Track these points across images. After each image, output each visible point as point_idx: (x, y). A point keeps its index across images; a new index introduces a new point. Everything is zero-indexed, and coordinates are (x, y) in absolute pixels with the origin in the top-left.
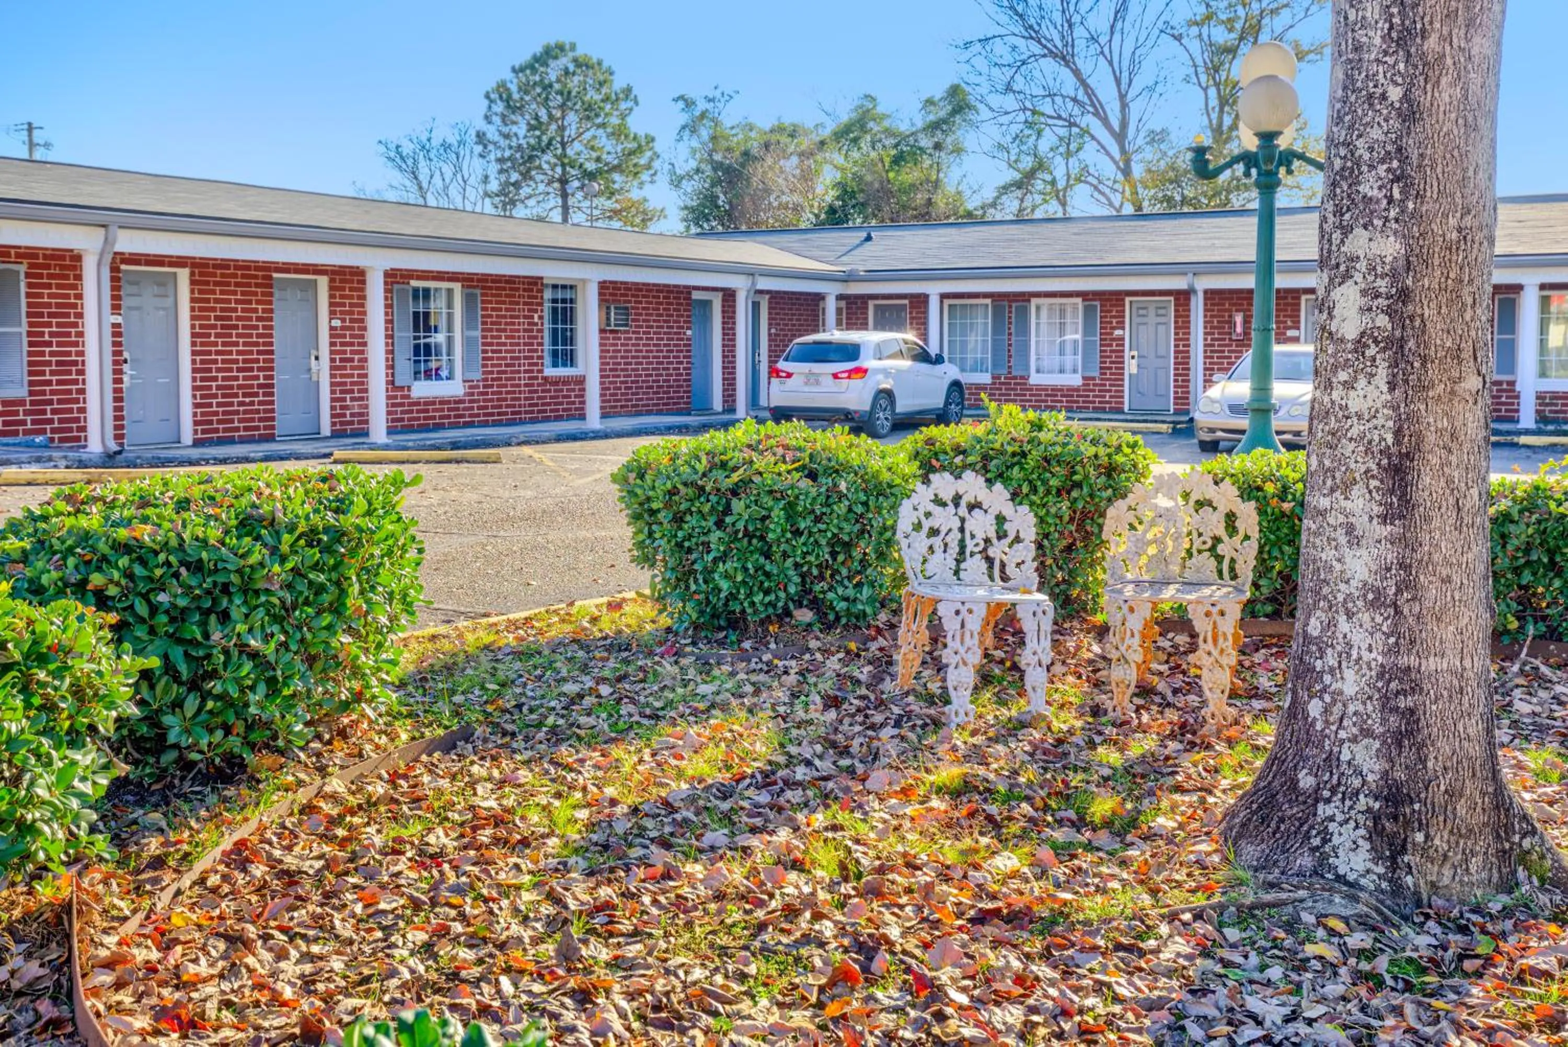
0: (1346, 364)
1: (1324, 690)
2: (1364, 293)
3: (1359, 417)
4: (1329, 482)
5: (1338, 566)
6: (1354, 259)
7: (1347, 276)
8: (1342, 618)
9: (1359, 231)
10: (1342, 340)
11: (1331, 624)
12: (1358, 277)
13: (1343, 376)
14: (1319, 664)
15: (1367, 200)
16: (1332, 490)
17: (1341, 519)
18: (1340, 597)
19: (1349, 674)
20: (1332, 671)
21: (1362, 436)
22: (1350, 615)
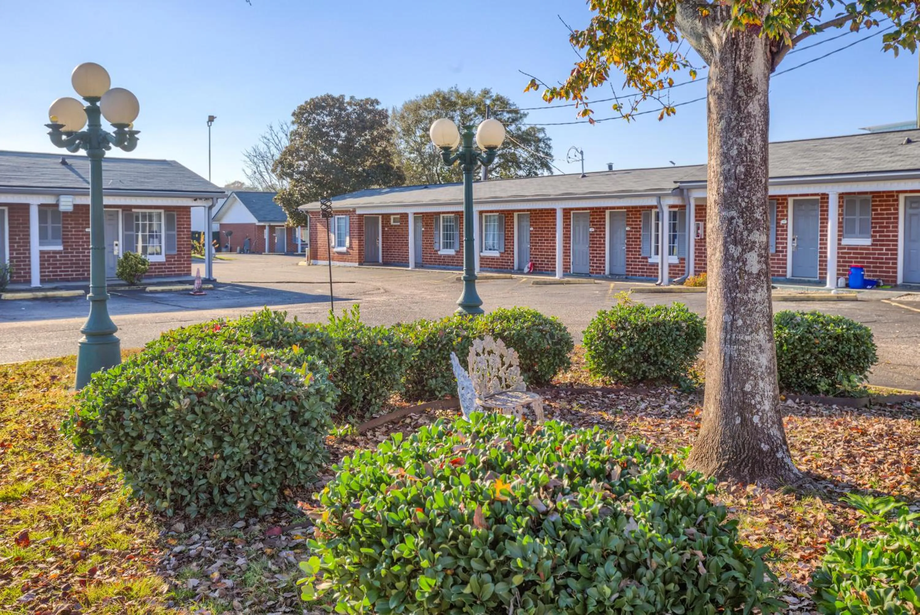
0: (754, 283)
1: (758, 411)
2: (758, 255)
3: (760, 303)
4: (750, 330)
5: (757, 362)
6: (754, 242)
7: (751, 249)
8: (760, 382)
9: (755, 231)
10: (751, 273)
11: (756, 384)
12: (756, 249)
13: (753, 288)
14: (753, 402)
15: (757, 219)
16: (752, 332)
17: (757, 343)
18: (759, 374)
19: (766, 402)
20: (759, 403)
21: (761, 310)
22: (763, 379)
